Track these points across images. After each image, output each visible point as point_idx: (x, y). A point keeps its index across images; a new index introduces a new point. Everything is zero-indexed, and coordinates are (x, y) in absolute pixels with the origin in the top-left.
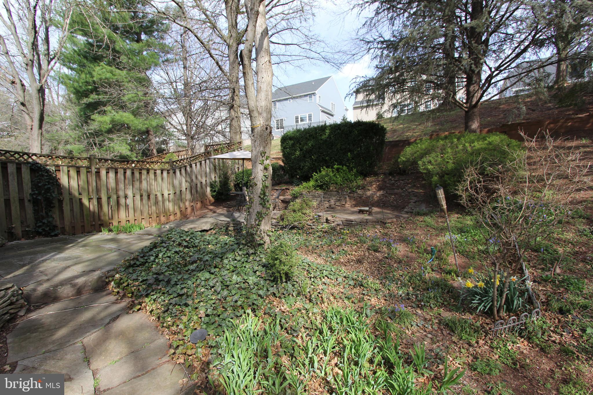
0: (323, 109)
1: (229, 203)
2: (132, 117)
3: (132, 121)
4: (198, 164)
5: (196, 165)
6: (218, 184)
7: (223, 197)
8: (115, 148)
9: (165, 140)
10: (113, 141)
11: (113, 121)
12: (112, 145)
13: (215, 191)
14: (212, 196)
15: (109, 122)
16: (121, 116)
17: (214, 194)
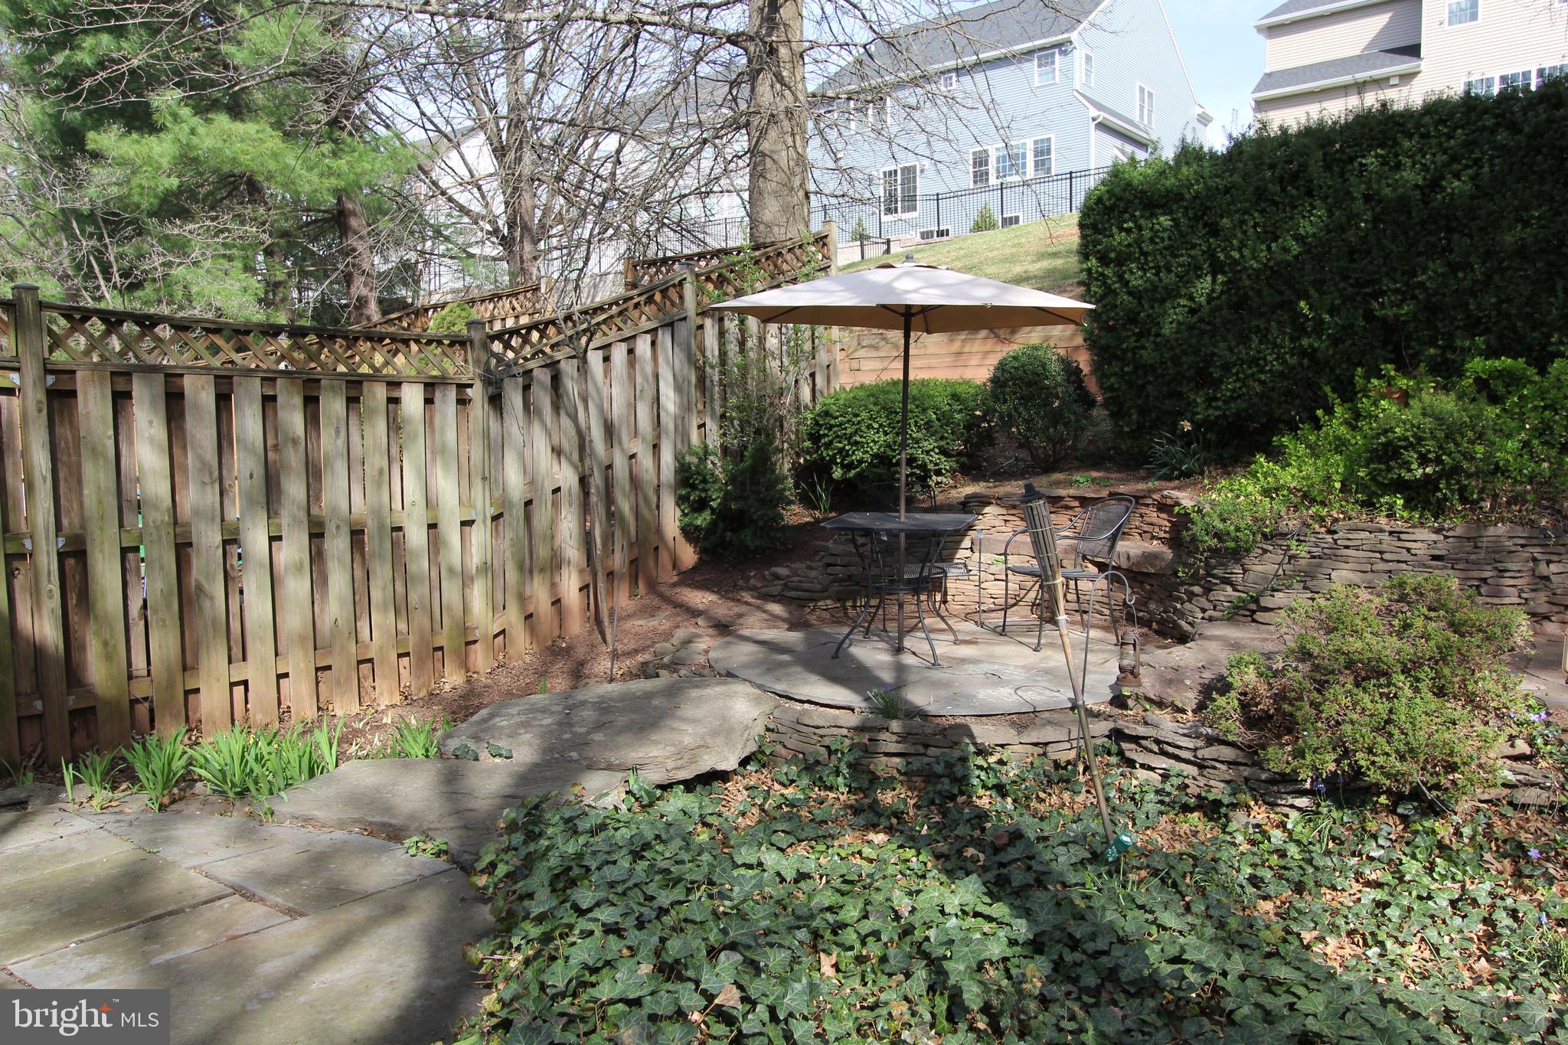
0: (1102, 116)
1: (782, 571)
2: (273, 141)
3: (275, 156)
4: (619, 353)
5: (606, 359)
6: (716, 466)
7: (747, 536)
8: (194, 289)
9: (406, 266)
10: (186, 255)
11: (187, 160)
12: (178, 272)
13: (700, 505)
14: (689, 533)
15: (165, 163)
16: (227, 138)
17: (703, 519)
